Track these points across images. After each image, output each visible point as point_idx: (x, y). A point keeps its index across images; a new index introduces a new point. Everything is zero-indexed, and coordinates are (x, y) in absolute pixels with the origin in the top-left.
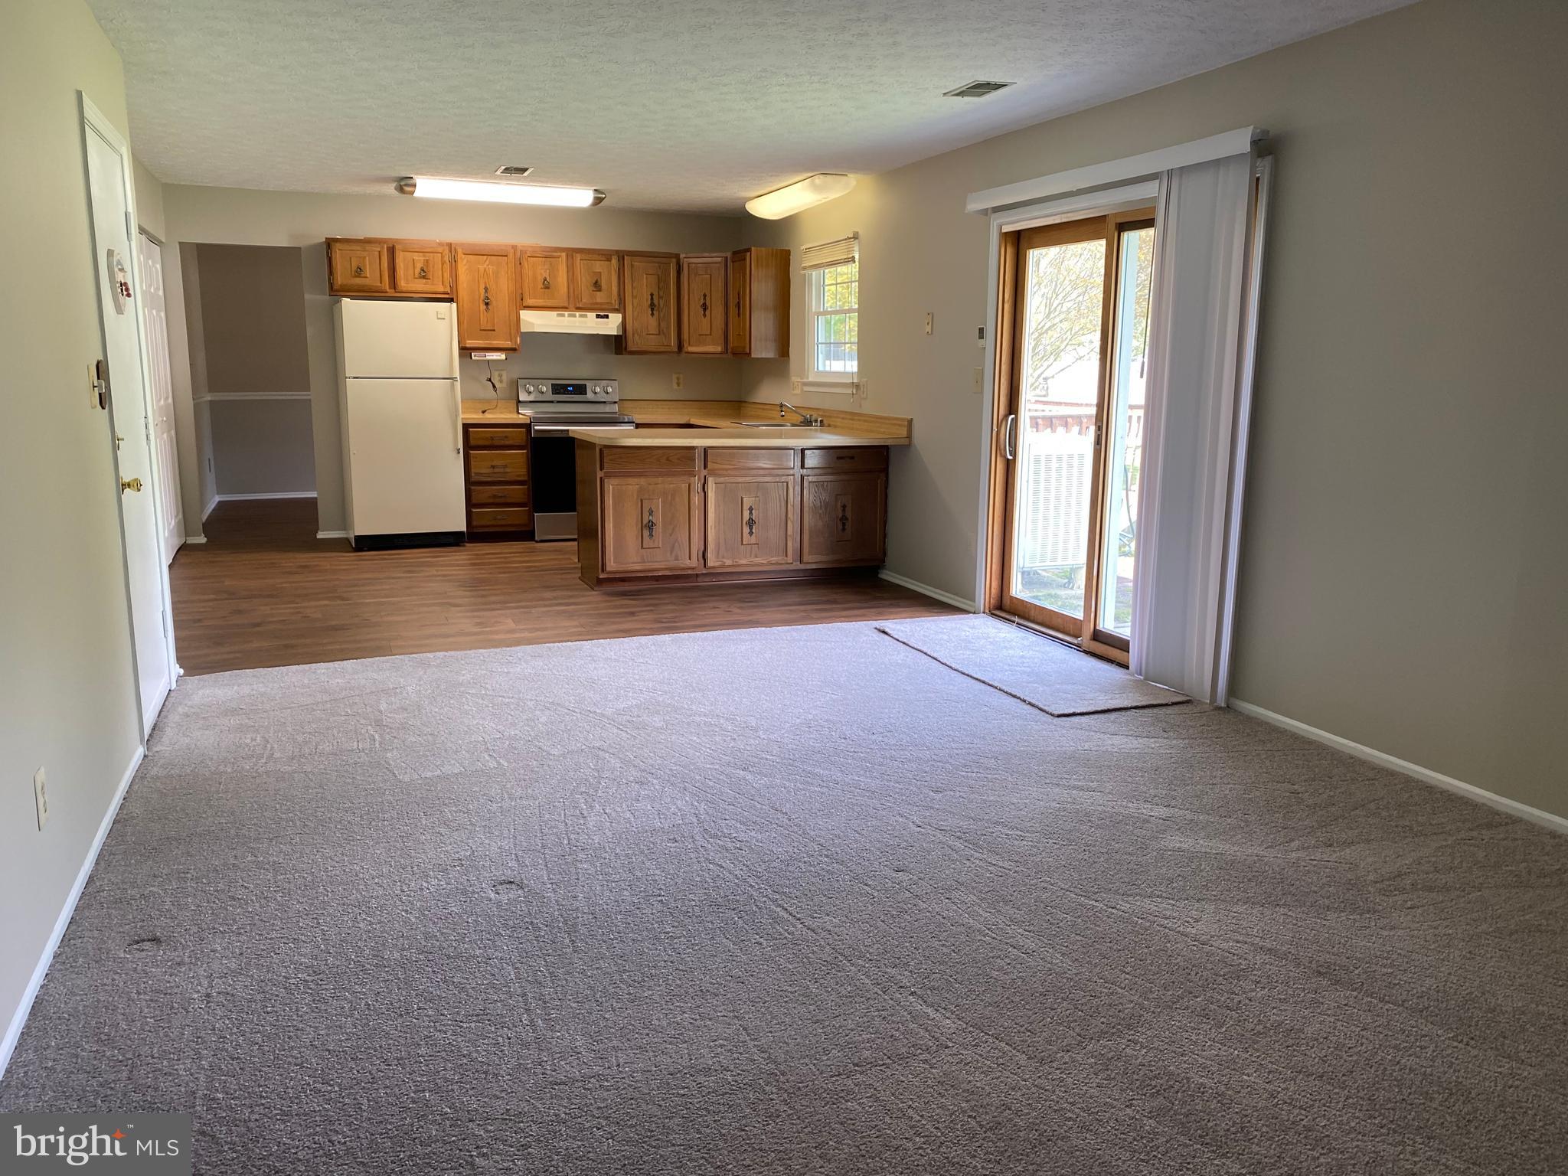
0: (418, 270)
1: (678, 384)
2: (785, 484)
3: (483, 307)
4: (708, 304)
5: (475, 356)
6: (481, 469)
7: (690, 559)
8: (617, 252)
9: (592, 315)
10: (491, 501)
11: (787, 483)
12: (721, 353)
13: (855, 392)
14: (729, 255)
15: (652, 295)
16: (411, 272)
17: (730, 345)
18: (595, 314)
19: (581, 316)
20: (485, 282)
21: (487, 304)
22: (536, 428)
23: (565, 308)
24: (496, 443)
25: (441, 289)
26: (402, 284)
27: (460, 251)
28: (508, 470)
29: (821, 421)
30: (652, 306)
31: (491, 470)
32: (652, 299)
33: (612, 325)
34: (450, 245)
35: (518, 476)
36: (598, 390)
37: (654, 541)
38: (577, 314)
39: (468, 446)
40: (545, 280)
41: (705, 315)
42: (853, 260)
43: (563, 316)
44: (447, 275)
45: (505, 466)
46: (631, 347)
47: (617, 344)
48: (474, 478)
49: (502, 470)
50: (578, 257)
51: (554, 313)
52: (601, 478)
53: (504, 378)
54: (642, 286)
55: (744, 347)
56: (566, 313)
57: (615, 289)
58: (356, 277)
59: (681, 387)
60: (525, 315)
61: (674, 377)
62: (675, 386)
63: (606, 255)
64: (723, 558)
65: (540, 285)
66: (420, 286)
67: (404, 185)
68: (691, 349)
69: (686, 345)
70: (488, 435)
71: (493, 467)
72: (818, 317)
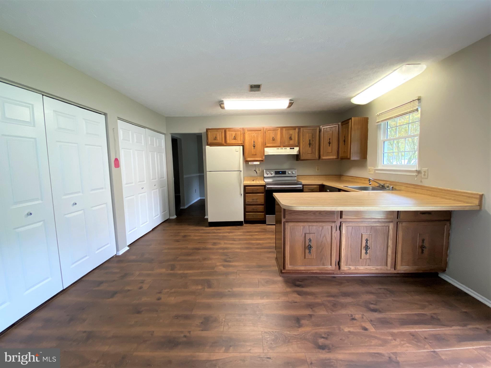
0: (233, 137)
1: (318, 170)
2: (387, 227)
3: (253, 148)
4: (331, 142)
5: (250, 163)
6: (249, 200)
7: (331, 265)
8: (297, 127)
9: (288, 148)
10: (252, 211)
11: (389, 227)
12: (336, 159)
13: (417, 175)
14: (340, 124)
15: (310, 140)
16: (231, 138)
17: (340, 155)
18: (289, 148)
19: (285, 149)
20: (254, 140)
21: (254, 147)
22: (267, 186)
23: (279, 146)
24: (254, 192)
25: (240, 142)
26: (228, 141)
27: (246, 130)
28: (258, 200)
29: (392, 188)
30: (310, 144)
32: (310, 141)
33: (295, 151)
34: (243, 129)
35: (261, 202)
36: (290, 172)
37: (311, 255)
38: (284, 148)
39: (245, 192)
40: (273, 137)
41: (329, 146)
42: (417, 110)
43: (279, 149)
44: (242, 138)
45: (257, 199)
46: (302, 158)
47: (297, 157)
48: (247, 203)
49: (255, 201)
50: (284, 129)
51: (275, 149)
52: (284, 222)
53: (260, 170)
54: (307, 137)
55: (347, 156)
56: (280, 148)
57: (297, 139)
58: (215, 140)
59: (319, 171)
60: (266, 149)
61: (317, 167)
62: (317, 171)
63: (294, 128)
64: (350, 265)
65: (271, 139)
66: (234, 142)
67: (221, 104)
68: (323, 158)
69: (321, 156)
70: (252, 189)
71: (253, 199)
72: (384, 142)
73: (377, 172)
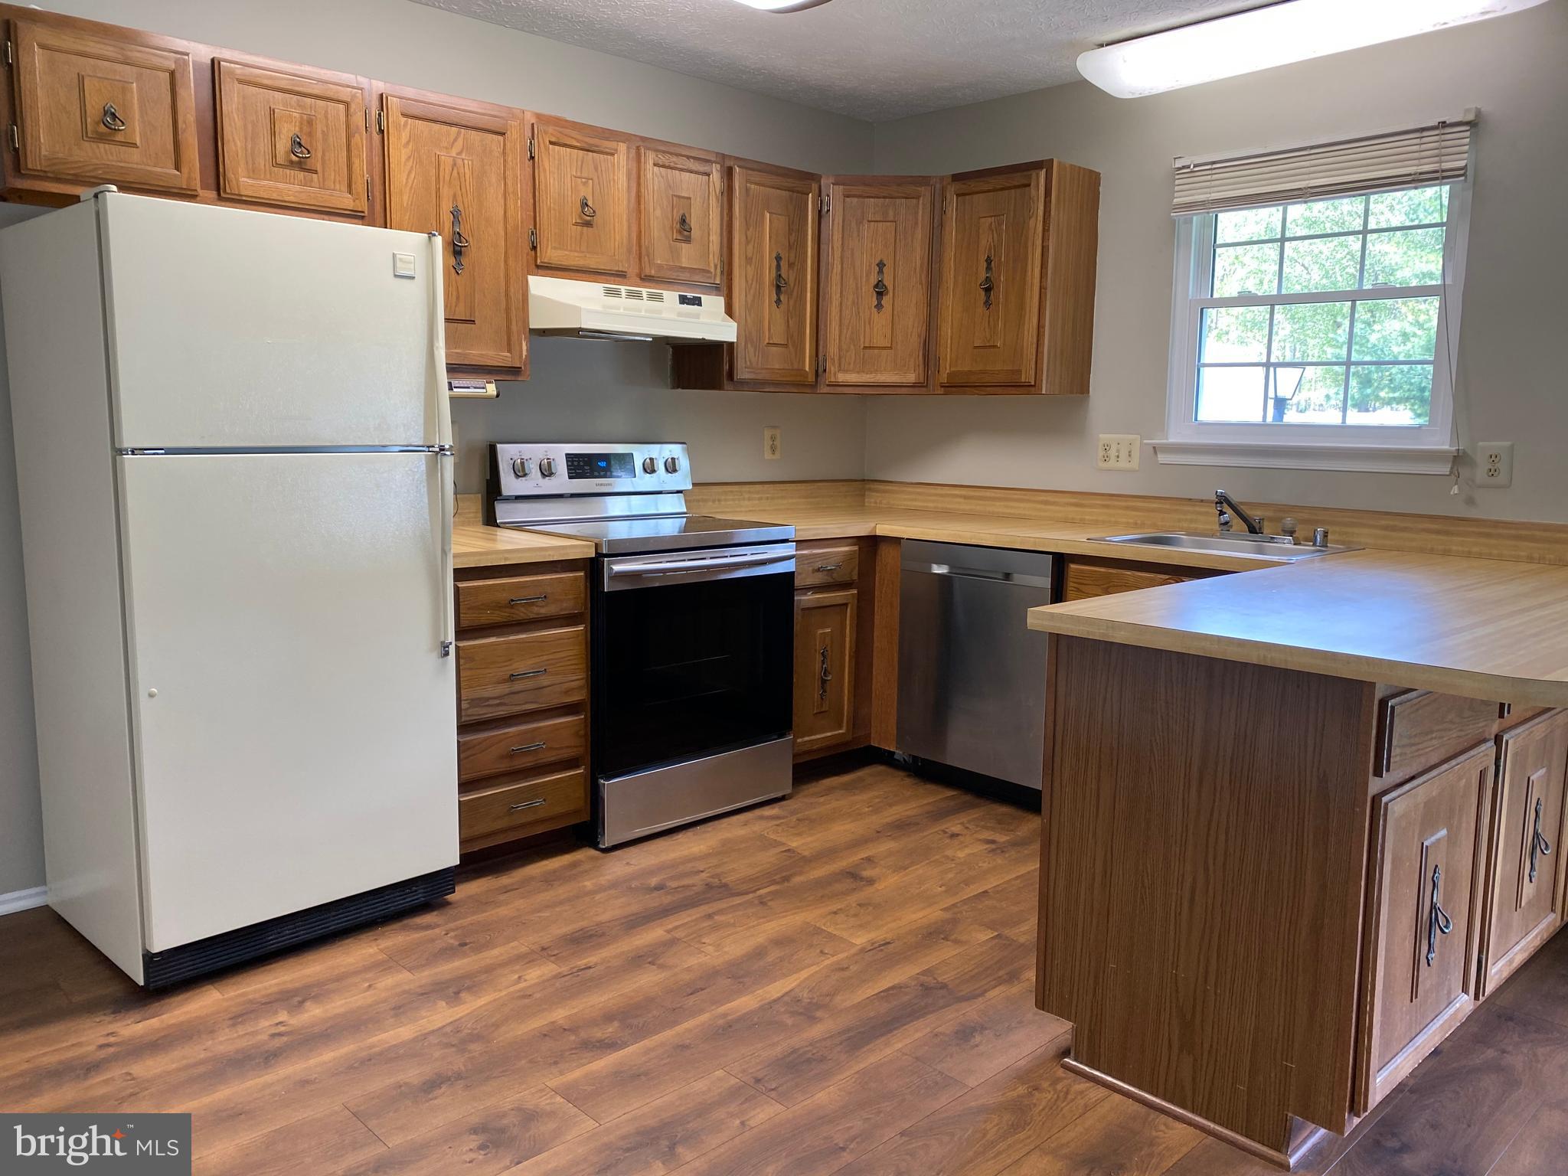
0: (283, 145)
1: (773, 450)
4: (888, 281)
6: (494, 686)
8: (719, 156)
9: (671, 296)
10: (504, 766)
12: (914, 386)
13: (1452, 472)
15: (780, 259)
16: (264, 144)
17: (947, 365)
18: (677, 294)
19: (651, 297)
20: (455, 196)
21: (457, 252)
23: (620, 276)
24: (522, 614)
25: (346, 202)
26: (238, 171)
27: (393, 111)
28: (545, 680)
30: (779, 286)
31: (504, 689)
32: (778, 267)
33: (706, 319)
35: (567, 692)
38: (644, 291)
39: (469, 628)
40: (585, 204)
41: (879, 306)
43: (617, 294)
44: (356, 166)
45: (537, 674)
48: (466, 713)
49: (529, 684)
50: (649, 155)
51: (600, 286)
54: (762, 237)
55: (1017, 373)
56: (623, 289)
57: (715, 238)
58: (101, 138)
59: (777, 456)
60: (540, 286)
61: (767, 433)
62: (768, 455)
63: (699, 161)
65: (575, 216)
66: (289, 187)
68: (842, 378)
69: (831, 368)
70: (504, 597)
71: (512, 678)
72: (1202, 309)
73: (1162, 458)
